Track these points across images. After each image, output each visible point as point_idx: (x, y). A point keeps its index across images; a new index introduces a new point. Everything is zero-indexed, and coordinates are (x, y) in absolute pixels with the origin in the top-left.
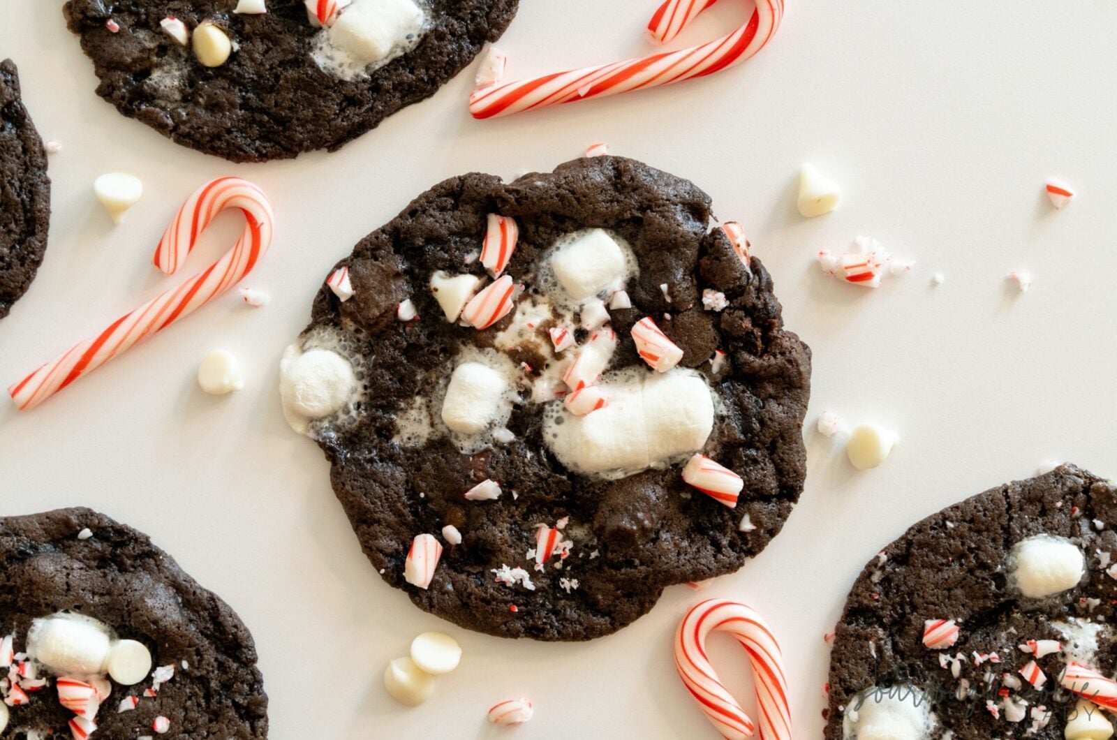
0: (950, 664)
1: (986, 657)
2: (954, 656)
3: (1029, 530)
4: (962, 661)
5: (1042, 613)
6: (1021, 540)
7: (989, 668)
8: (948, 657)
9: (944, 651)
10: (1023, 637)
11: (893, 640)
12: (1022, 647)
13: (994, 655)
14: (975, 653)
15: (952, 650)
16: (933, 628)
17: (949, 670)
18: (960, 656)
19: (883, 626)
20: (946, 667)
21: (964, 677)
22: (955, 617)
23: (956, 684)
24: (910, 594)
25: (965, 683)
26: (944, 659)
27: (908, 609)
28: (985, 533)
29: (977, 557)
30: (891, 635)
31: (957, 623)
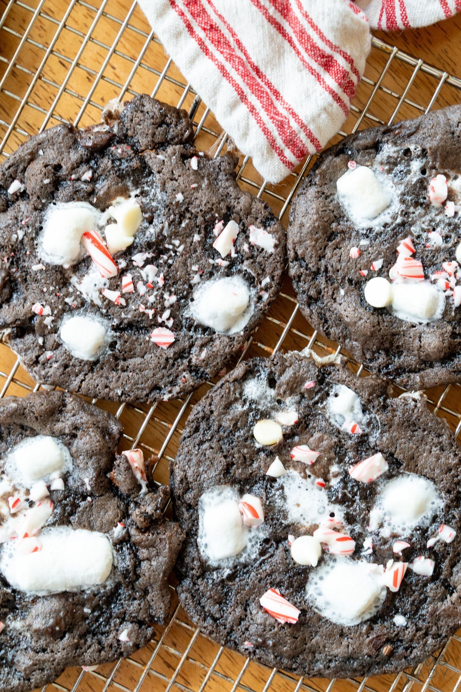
0: (168, 319)
1: (147, 311)
2: (163, 322)
3: (80, 362)
4: (161, 317)
5: (102, 314)
6: (88, 361)
7: (148, 304)
8: (167, 323)
9: (167, 327)
10: (121, 308)
11: (190, 350)
12: (124, 304)
13: (141, 310)
14: (151, 317)
15: (162, 325)
16: (164, 344)
17: (171, 316)
18: (160, 320)
19: (190, 362)
20: (171, 319)
21: (165, 308)
22: (149, 341)
23: (172, 306)
24: (165, 368)
25: (167, 304)
26: (170, 323)
27: (171, 361)
28: (104, 375)
29: (117, 365)
30: (189, 353)
31: (150, 337)
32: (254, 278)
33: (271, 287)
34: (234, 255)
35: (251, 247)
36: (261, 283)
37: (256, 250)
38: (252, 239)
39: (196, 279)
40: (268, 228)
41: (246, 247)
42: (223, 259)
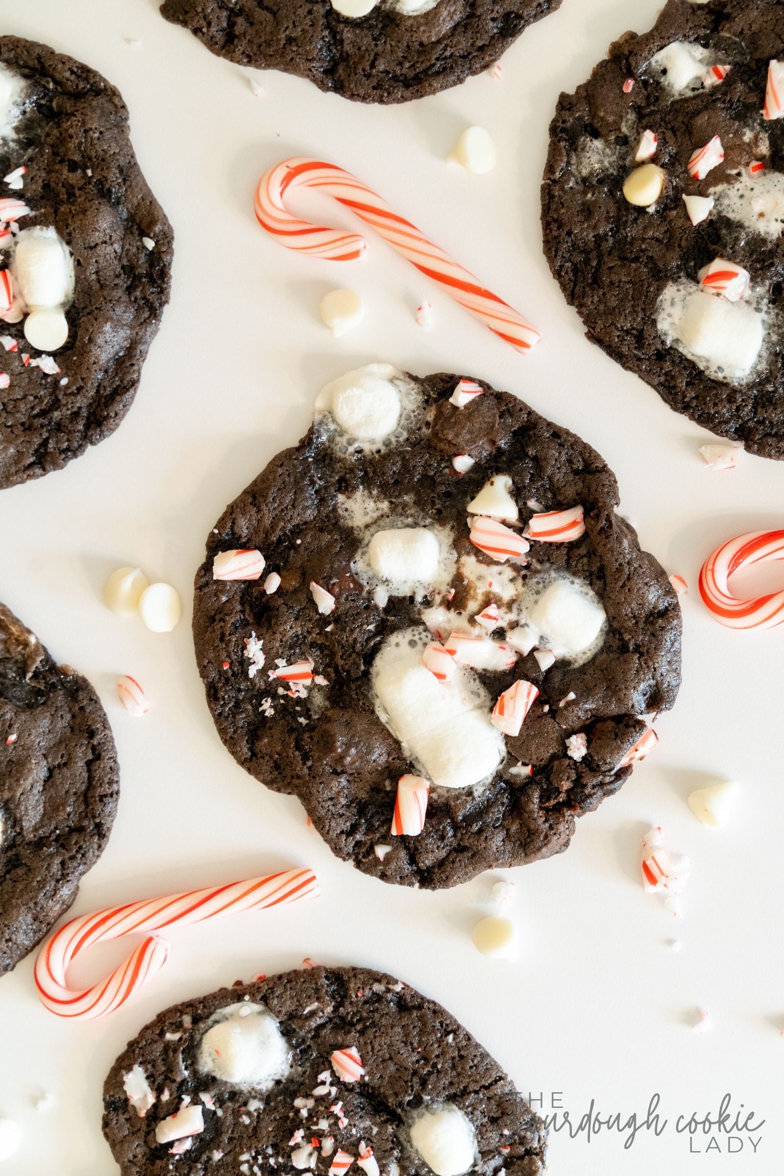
0: (323, 1083)
1: (340, 1115)
2: (332, 1084)
3: (472, 1113)
4: (329, 1093)
5: (401, 1152)
6: (460, 1109)
7: (332, 1121)
8: (329, 1080)
9: (333, 1073)
10: (371, 1142)
11: (327, 1022)
12: (363, 1144)
13: (346, 1121)
14: (340, 1103)
15: (336, 1081)
16: (350, 1057)
17: (317, 1085)
18: (334, 1090)
19: (336, 1009)
20: (319, 1081)
21: (316, 1101)
22: (368, 1073)
23: (307, 1096)
24: (374, 1024)
25: (311, 1103)
26: (325, 1076)
27: (359, 1027)
28: (454, 1073)
29: (430, 1073)
30: (330, 1020)
31: (362, 1077)
32: (183, 1052)
33: (172, 1024)
34: (187, 1099)
35: (159, 1091)
36: (181, 1039)
37: (156, 1083)
38: (151, 1100)
39: (255, 1105)
40: (123, 1097)
41: (166, 1096)
42: (203, 1103)
